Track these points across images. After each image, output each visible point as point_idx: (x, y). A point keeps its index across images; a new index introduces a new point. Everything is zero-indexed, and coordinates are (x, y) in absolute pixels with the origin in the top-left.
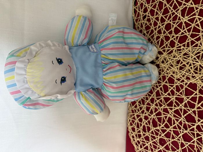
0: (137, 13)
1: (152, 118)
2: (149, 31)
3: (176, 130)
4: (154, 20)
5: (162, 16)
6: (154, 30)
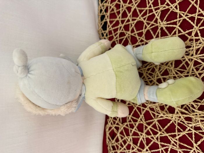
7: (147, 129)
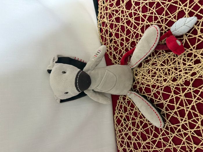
0: (104, 39)
1: (140, 133)
2: (117, 52)
3: (165, 136)
4: (120, 41)
5: (126, 36)
6: (121, 49)
7: (140, 114)
